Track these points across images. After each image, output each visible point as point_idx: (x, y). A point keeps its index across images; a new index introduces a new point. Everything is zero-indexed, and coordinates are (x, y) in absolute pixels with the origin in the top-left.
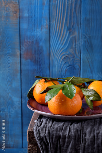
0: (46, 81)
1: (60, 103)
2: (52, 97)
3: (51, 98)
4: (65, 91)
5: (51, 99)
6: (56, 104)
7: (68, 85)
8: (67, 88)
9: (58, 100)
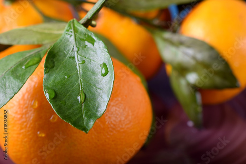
1: (41, 128)
4: (57, 76)
6: (23, 133)
7: (77, 44)
8: (70, 57)
9: (28, 113)
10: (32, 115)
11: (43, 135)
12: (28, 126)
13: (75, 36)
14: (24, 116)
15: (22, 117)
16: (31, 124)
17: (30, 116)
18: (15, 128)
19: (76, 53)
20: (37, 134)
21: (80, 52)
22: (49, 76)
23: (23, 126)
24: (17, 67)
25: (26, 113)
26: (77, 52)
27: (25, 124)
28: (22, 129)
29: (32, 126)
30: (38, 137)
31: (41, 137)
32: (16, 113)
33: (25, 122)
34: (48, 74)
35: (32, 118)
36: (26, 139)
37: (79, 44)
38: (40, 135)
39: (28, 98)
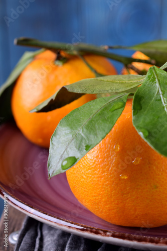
0: (59, 58)
1: (124, 172)
2: (79, 148)
3: (77, 155)
4: (146, 118)
5: (74, 160)
6: (104, 176)
7: (162, 88)
8: (156, 100)
9: (110, 157)
10: (114, 159)
11: (126, 178)
12: (110, 169)
13: (159, 81)
14: (105, 160)
15: (103, 161)
16: (113, 166)
17: (113, 160)
18: (96, 172)
19: (161, 96)
20: (119, 177)
21: (165, 95)
22: (138, 117)
23: (105, 170)
24: (103, 110)
25: (108, 156)
26: (163, 95)
27: (107, 167)
28: (103, 172)
29: (115, 168)
30: (120, 179)
31: (124, 179)
32: (97, 157)
33: (108, 165)
34: (137, 116)
35: (114, 161)
36: (107, 182)
37: (164, 87)
38: (123, 178)
39: (109, 142)
